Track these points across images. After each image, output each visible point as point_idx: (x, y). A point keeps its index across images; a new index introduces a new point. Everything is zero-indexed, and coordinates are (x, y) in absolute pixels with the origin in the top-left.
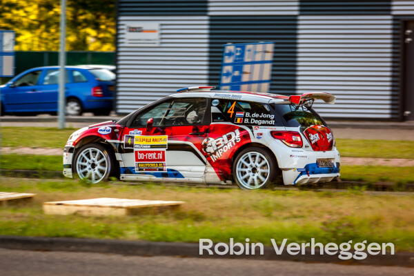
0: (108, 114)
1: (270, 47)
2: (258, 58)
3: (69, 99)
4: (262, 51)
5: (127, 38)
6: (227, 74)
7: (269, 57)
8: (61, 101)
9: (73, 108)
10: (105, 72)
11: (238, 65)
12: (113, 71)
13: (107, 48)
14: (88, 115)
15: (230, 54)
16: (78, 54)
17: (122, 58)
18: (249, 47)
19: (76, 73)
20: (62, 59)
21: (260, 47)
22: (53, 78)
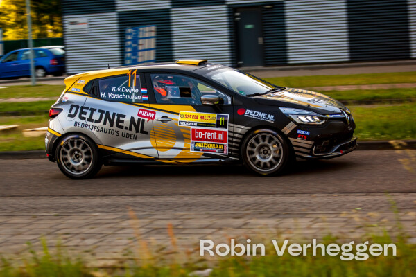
0: (61, 75)
1: (153, 28)
2: (147, 35)
3: (38, 67)
4: (149, 31)
5: (70, 28)
6: (130, 46)
7: (153, 34)
8: (32, 69)
9: (40, 73)
10: (58, 50)
11: (135, 40)
12: (63, 49)
13: (59, 35)
14: (50, 77)
15: (130, 34)
16: (42, 40)
17: (68, 41)
18: (141, 29)
19: (41, 52)
20: (31, 43)
21: (147, 29)
22: (27, 55)
